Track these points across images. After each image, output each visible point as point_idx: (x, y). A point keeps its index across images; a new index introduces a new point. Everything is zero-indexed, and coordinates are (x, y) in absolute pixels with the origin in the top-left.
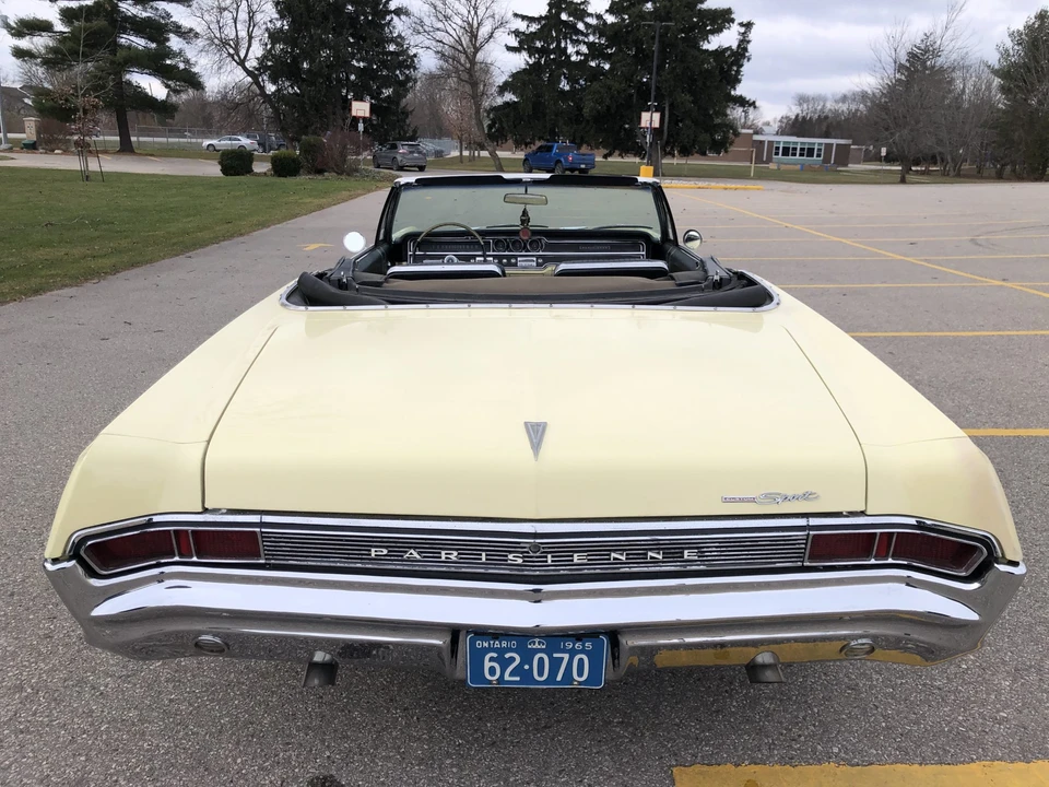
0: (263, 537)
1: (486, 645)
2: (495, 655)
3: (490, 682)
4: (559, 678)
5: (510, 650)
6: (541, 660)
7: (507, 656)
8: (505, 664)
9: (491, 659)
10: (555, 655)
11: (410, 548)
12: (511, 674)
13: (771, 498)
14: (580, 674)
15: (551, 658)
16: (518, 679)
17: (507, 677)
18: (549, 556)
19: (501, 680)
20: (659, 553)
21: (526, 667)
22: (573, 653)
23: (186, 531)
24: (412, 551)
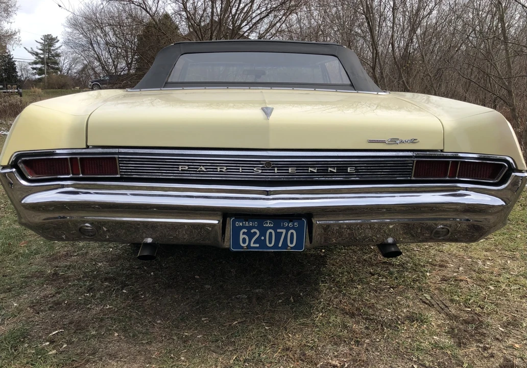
0: (119, 161)
1: (241, 224)
2: (246, 231)
3: (242, 248)
4: (280, 245)
5: (254, 227)
6: (271, 233)
7: (252, 231)
8: (251, 236)
9: (244, 233)
10: (278, 231)
11: (200, 166)
12: (254, 243)
13: (394, 141)
14: (292, 243)
15: (276, 232)
16: (258, 245)
17: (252, 245)
18: (276, 169)
19: (249, 246)
20: (334, 169)
21: (263, 238)
22: (288, 229)
23: (76, 158)
24: (202, 167)
